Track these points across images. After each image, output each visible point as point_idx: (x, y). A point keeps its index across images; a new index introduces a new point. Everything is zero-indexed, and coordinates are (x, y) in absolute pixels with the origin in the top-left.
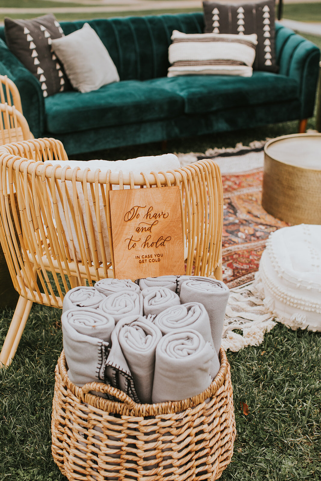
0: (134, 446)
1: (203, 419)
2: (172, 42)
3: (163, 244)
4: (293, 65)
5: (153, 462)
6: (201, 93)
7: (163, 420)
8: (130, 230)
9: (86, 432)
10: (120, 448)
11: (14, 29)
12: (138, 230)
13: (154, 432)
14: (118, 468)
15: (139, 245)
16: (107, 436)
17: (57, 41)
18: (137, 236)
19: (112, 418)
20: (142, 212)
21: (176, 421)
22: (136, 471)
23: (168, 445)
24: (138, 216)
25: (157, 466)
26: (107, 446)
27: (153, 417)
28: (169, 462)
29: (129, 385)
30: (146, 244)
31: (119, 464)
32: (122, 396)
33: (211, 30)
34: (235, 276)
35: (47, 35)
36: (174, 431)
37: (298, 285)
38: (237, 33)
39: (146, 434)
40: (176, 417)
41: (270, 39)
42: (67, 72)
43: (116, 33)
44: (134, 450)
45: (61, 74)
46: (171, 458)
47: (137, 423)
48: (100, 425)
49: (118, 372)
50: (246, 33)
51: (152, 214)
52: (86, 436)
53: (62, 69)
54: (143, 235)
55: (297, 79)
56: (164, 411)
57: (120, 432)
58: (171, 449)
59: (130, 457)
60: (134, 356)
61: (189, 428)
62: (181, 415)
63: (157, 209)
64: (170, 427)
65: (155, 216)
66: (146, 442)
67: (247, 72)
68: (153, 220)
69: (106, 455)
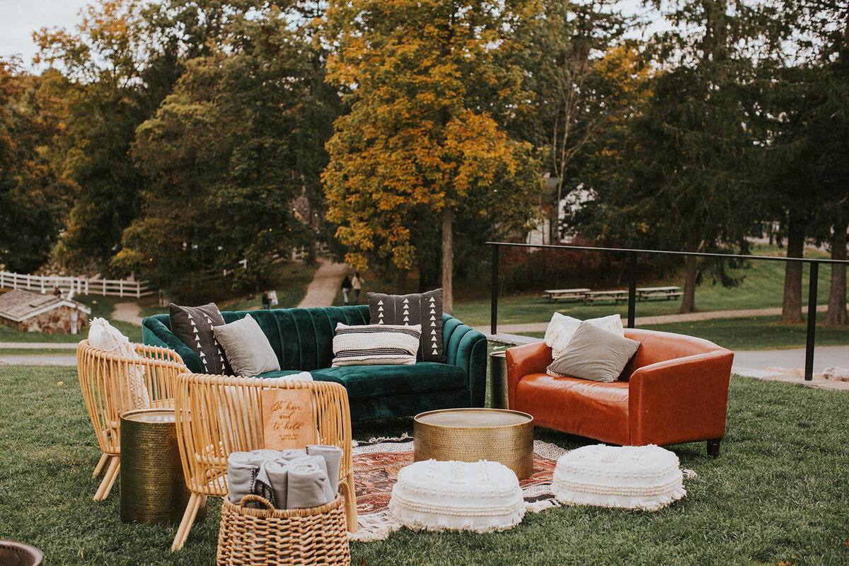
0: (273, 540)
1: (320, 525)
2: (336, 333)
3: (298, 428)
4: (459, 353)
5: (286, 552)
6: (361, 378)
7: (293, 521)
8: (275, 417)
9: (242, 536)
10: (264, 542)
11: (179, 314)
12: (281, 417)
13: (286, 530)
14: (264, 558)
15: (282, 428)
16: (256, 535)
17: (218, 328)
18: (280, 421)
19: (259, 520)
20: (284, 405)
21: (302, 522)
22: (275, 559)
23: (296, 540)
24: (281, 408)
25: (289, 555)
26: (256, 542)
27: (287, 519)
28: (297, 553)
29: (271, 496)
30: (286, 427)
31: (264, 556)
32: (266, 501)
33: (377, 321)
34: (374, 508)
35: (209, 321)
36: (301, 530)
37: (416, 490)
38: (403, 324)
39: (282, 531)
40: (301, 519)
41: (436, 329)
42: (228, 358)
43: (278, 323)
44: (274, 543)
45: (222, 360)
46: (298, 550)
47: (275, 522)
48: (252, 527)
49: (264, 486)
50: (410, 323)
51: (291, 407)
52: (242, 539)
53: (224, 355)
54: (285, 421)
55: (464, 368)
56: (294, 515)
57: (265, 530)
58: (298, 543)
59: (271, 549)
60: (274, 475)
61: (310, 530)
62: (305, 519)
63: (295, 403)
64: (298, 526)
65: (293, 408)
66: (282, 537)
67: (412, 361)
68: (292, 411)
69: (255, 549)
